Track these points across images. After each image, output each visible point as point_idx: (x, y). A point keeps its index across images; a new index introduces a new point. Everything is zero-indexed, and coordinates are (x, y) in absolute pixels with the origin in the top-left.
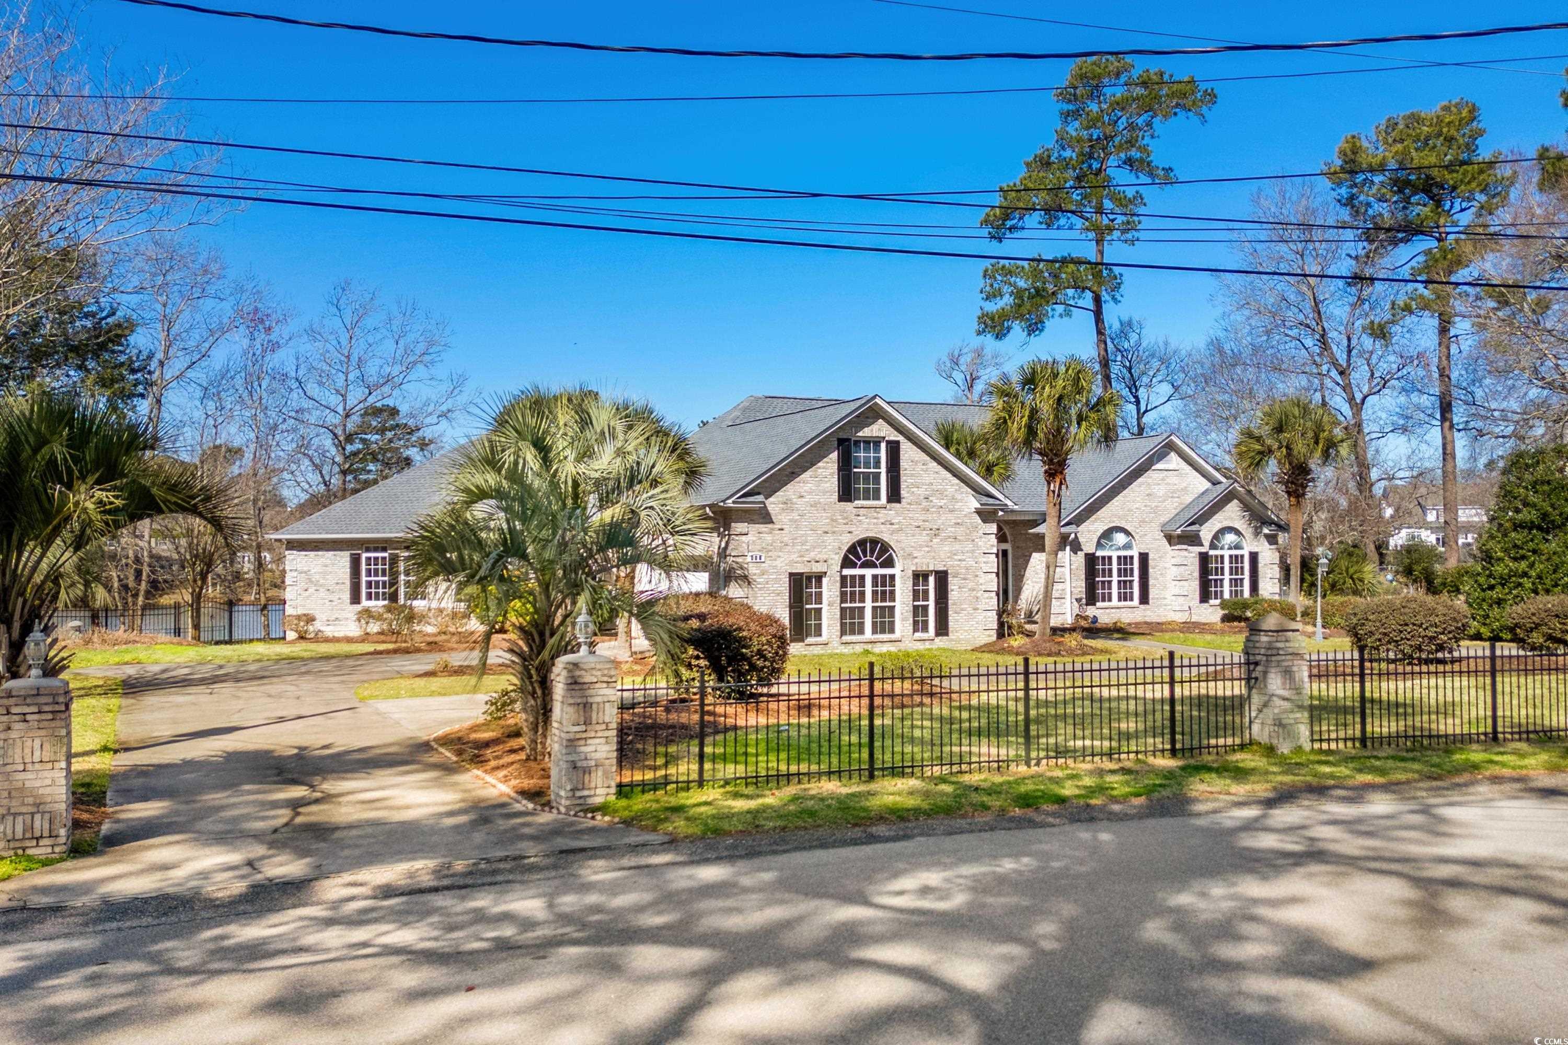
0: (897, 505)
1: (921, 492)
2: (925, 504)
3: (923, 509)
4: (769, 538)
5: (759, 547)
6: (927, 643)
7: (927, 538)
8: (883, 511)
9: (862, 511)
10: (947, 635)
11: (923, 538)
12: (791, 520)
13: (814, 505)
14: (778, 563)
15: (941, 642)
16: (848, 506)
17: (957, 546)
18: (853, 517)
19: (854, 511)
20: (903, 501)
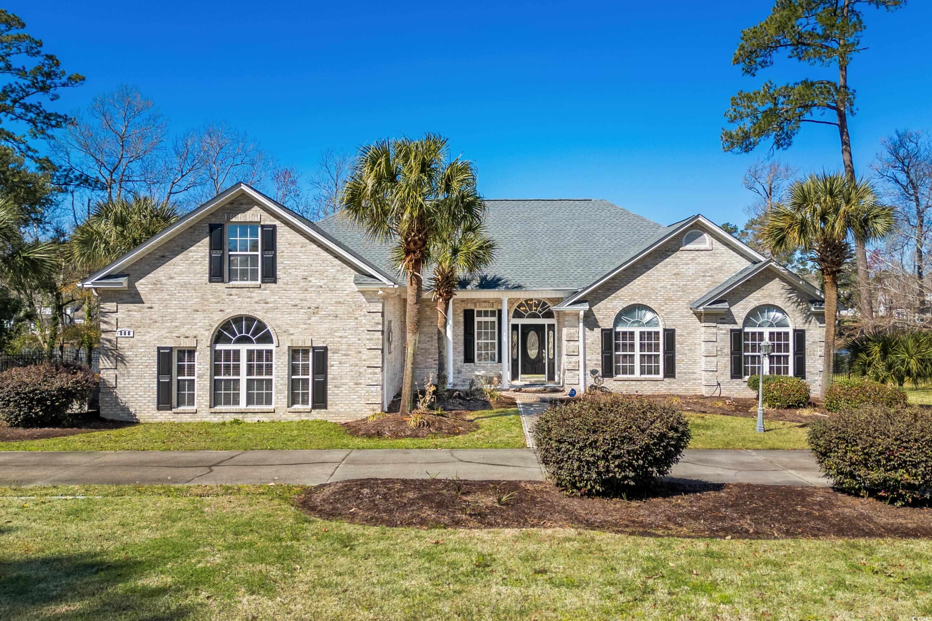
0: (273, 285)
1: (301, 273)
2: (302, 284)
3: (301, 289)
4: (138, 315)
5: (128, 324)
6: (303, 415)
7: (305, 317)
8: (257, 291)
9: (234, 291)
10: (326, 408)
11: (302, 315)
12: (159, 299)
13: (185, 286)
14: (147, 337)
15: (318, 415)
16: (220, 286)
17: (337, 324)
18: (224, 296)
19: (227, 291)
20: (279, 282)
